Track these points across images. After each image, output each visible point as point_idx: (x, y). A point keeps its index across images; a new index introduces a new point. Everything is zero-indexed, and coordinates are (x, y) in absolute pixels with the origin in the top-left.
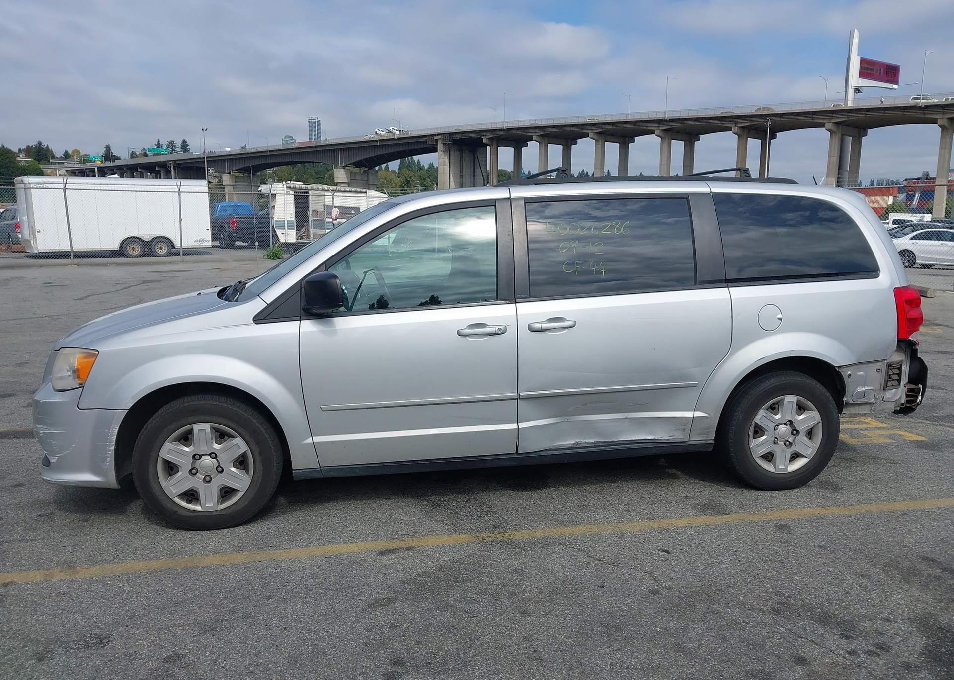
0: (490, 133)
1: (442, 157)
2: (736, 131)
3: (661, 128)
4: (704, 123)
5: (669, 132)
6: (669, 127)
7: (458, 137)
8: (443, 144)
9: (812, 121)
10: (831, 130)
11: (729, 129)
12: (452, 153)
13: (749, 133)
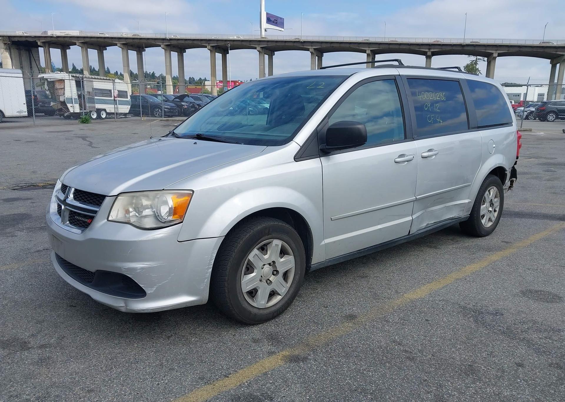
0: (43, 39)
1: (4, 53)
2: (209, 48)
3: (164, 44)
4: (191, 42)
5: (169, 46)
6: (169, 43)
7: (16, 39)
8: (4, 43)
9: (249, 45)
10: (260, 51)
11: (206, 47)
12: (12, 51)
13: (216, 50)
